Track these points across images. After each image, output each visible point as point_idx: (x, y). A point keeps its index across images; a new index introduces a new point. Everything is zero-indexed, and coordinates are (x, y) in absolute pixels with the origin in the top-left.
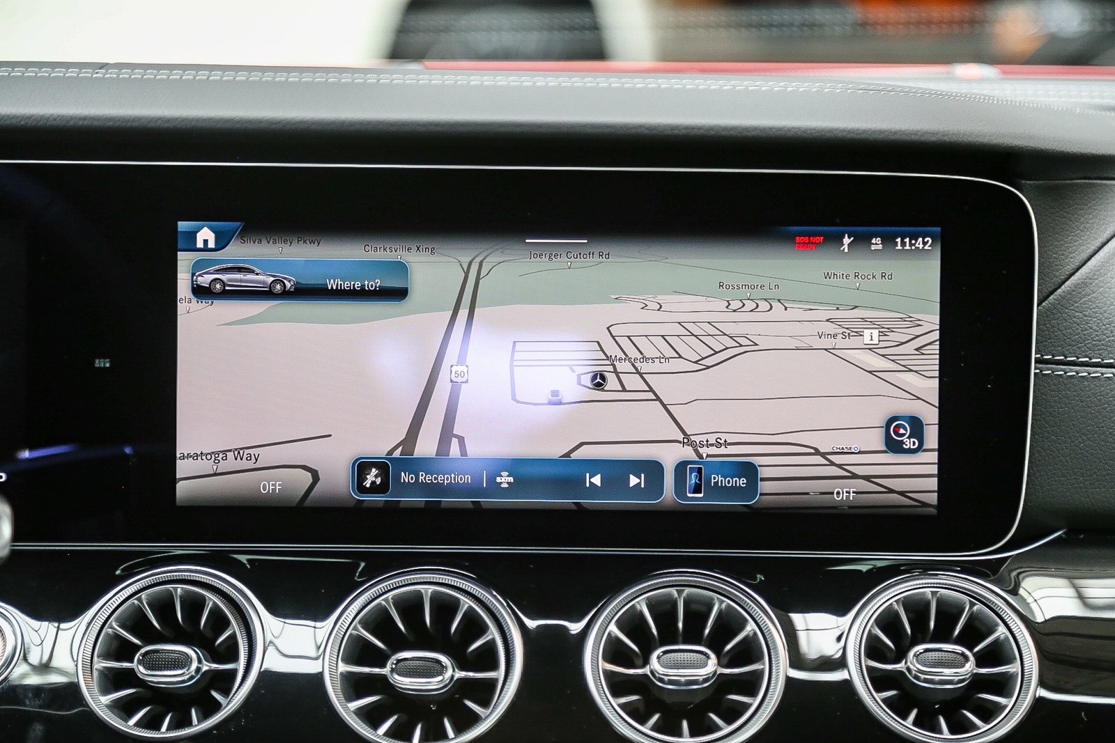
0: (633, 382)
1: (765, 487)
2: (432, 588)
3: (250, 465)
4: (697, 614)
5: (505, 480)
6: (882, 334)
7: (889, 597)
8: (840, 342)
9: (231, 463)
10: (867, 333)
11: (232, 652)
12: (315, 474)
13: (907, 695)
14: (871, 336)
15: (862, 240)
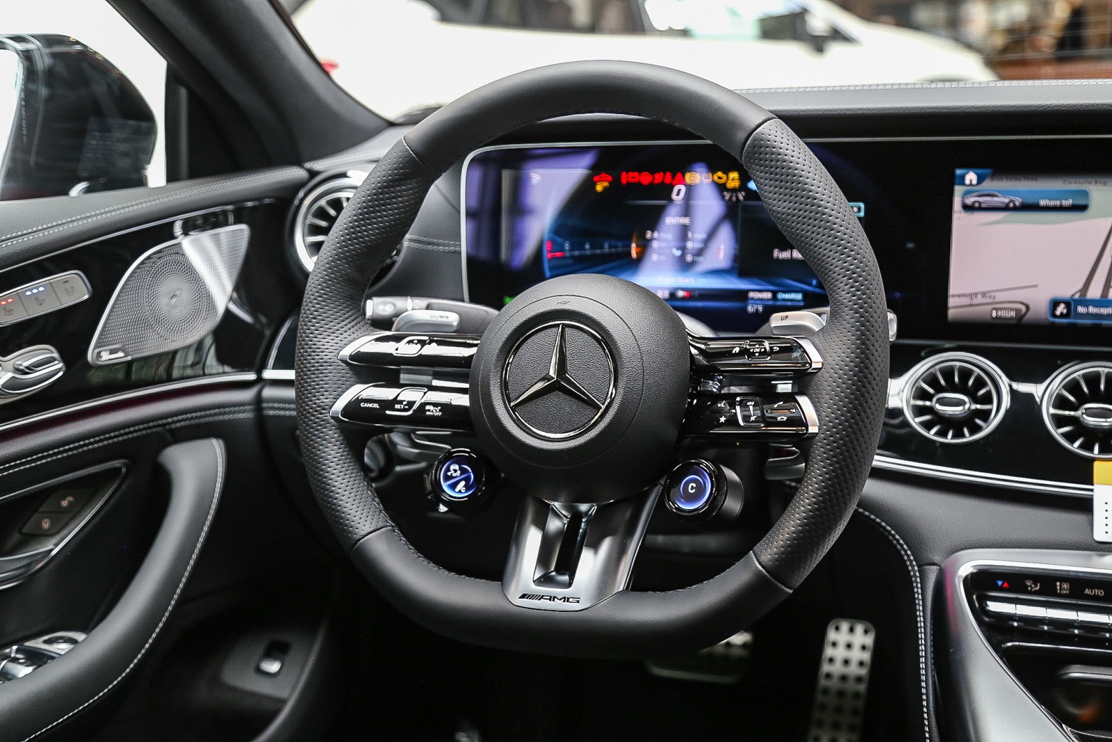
2: (1106, 369)
3: (991, 301)
9: (979, 299)
11: (987, 399)
12: (1028, 307)
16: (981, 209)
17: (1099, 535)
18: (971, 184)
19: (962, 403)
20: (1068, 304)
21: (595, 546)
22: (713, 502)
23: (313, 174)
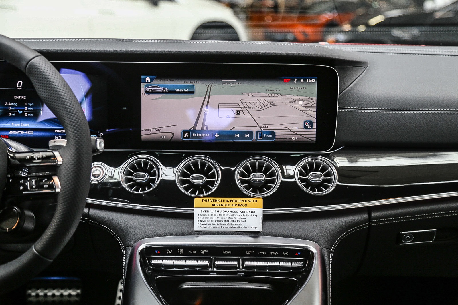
0: (246, 113)
1: (277, 137)
2: (200, 160)
3: (159, 132)
4: (261, 165)
5: (217, 135)
6: (303, 102)
7: (305, 161)
8: (294, 103)
9: (154, 131)
10: (300, 101)
11: (154, 174)
12: (173, 134)
13: (308, 184)
14: (301, 102)
15: (299, 80)
16: (153, 93)
17: (195, 228)
18: (148, 82)
19: (144, 176)
20: (189, 133)
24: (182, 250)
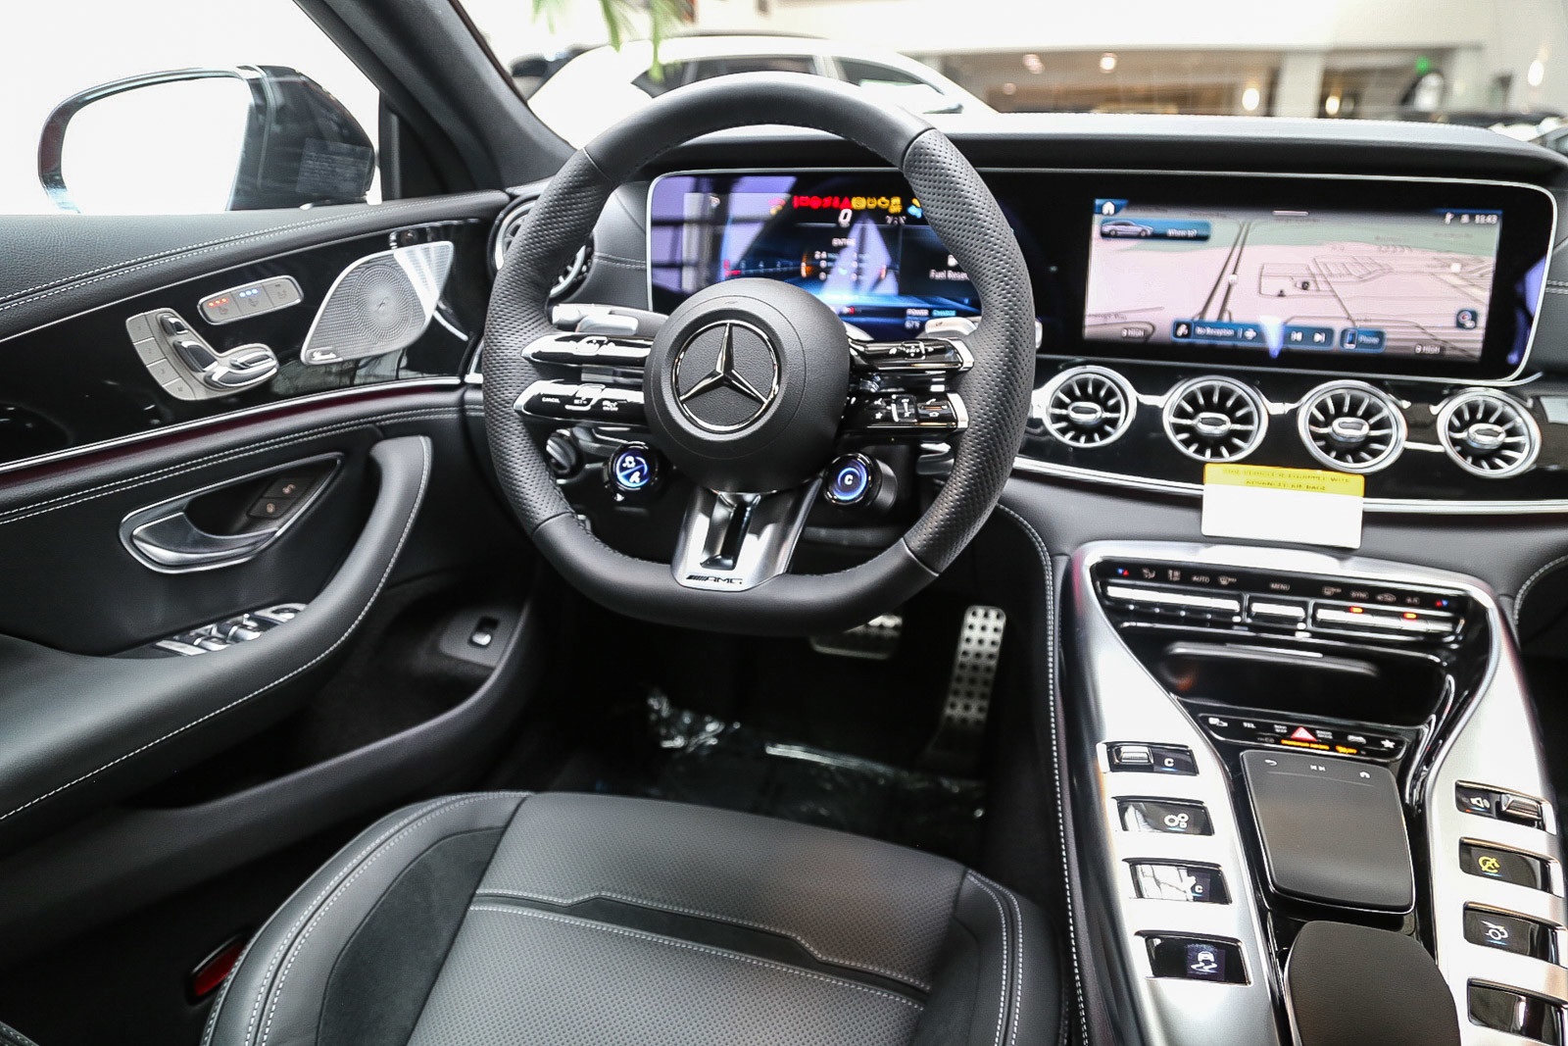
0: (1323, 287)
1: (1387, 344)
2: (1219, 384)
3: (1123, 321)
4: (1355, 404)
5: (1252, 333)
6: (1463, 266)
7: (1456, 401)
8: (1438, 270)
9: (1113, 320)
10: (1454, 266)
11: (1116, 408)
12: (1154, 328)
13: (1465, 448)
14: (1456, 267)
15: (1457, 216)
16: (1116, 236)
17: (1207, 531)
18: (1108, 214)
19: (1094, 411)
20: (1188, 325)
21: (758, 532)
22: (869, 493)
23: (512, 197)
24: (1177, 573)
